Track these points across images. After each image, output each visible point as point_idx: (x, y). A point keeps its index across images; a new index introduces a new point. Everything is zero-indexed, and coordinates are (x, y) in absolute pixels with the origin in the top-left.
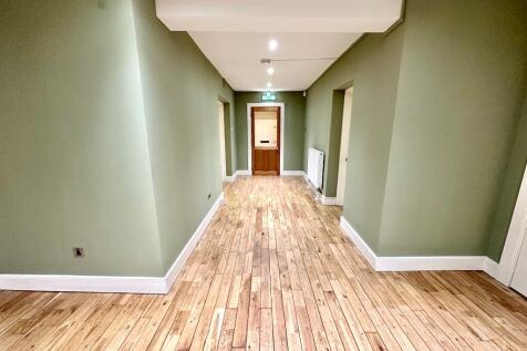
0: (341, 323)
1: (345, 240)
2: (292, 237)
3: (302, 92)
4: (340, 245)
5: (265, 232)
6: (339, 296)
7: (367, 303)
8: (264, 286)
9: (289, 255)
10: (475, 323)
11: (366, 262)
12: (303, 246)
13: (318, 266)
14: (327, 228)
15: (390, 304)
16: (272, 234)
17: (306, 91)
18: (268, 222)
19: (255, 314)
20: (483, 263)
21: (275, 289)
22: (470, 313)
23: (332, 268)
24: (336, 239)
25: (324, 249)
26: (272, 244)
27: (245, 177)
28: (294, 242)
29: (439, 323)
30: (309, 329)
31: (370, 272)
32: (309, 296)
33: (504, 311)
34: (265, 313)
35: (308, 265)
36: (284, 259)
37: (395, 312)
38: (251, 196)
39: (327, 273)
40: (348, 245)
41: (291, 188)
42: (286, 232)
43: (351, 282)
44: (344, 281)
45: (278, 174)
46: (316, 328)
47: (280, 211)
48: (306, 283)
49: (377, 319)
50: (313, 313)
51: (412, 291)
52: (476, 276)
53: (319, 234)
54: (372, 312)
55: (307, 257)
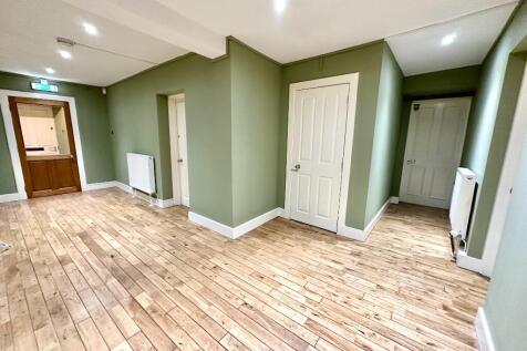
0: (234, 280)
1: (201, 229)
2: (151, 245)
3: (100, 88)
4: (199, 234)
5: (114, 253)
6: (223, 266)
7: (241, 260)
8: (155, 296)
9: (160, 261)
10: (287, 241)
11: (225, 237)
12: (169, 247)
13: (193, 255)
14: (180, 226)
15: (252, 253)
16: (124, 252)
17: (107, 88)
18: (108, 242)
19: (165, 320)
20: (278, 212)
21: (168, 291)
22: (284, 238)
23: (204, 252)
24: (193, 231)
25: (188, 242)
26: (133, 260)
27: (16, 204)
28: (156, 248)
29: (277, 249)
30: (218, 297)
31: (230, 241)
32: (201, 278)
33: (294, 231)
34: (174, 314)
35: (184, 259)
36: (158, 266)
37: (257, 256)
38: (53, 225)
39: (203, 257)
40: (205, 232)
41: (110, 202)
42: (141, 244)
43: (223, 253)
44: (219, 255)
45: (79, 190)
46: (221, 293)
47: (117, 228)
48: (193, 271)
49: (251, 265)
50: (212, 286)
51: (258, 241)
52: (277, 219)
53: (175, 233)
54: (246, 263)
55: (179, 254)
